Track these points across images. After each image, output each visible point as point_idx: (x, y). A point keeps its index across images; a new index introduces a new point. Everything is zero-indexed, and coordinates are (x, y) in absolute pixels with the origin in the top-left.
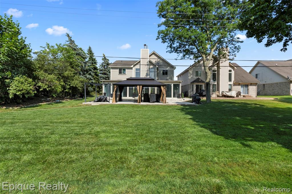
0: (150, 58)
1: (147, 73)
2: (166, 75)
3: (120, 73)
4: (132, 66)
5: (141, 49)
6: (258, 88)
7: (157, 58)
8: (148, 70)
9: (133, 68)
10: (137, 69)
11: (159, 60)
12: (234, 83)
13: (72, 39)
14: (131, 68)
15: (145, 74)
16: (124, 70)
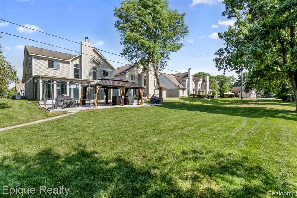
1: (90, 72)
2: (106, 76)
3: (50, 66)
4: (70, 60)
6: (167, 92)
7: (98, 56)
9: (71, 63)
10: (76, 66)
11: (99, 59)
12: (156, 87)
14: (68, 63)
15: (88, 73)
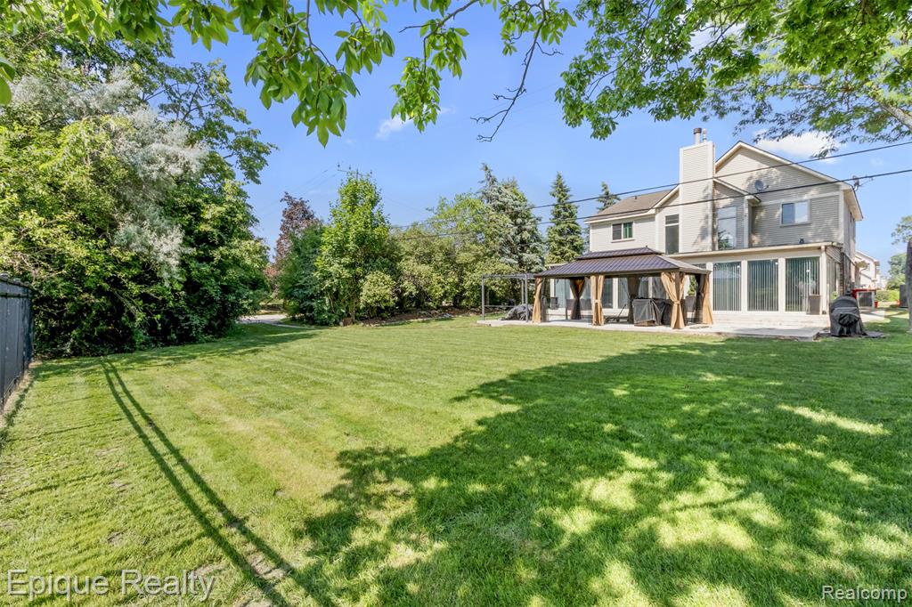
0: (719, 174)
1: (702, 227)
3: (616, 236)
4: (652, 211)
5: (681, 150)
8: (707, 217)
9: (657, 217)
10: (668, 219)
13: (492, 173)
14: (651, 218)
15: (698, 232)
16: (629, 225)
